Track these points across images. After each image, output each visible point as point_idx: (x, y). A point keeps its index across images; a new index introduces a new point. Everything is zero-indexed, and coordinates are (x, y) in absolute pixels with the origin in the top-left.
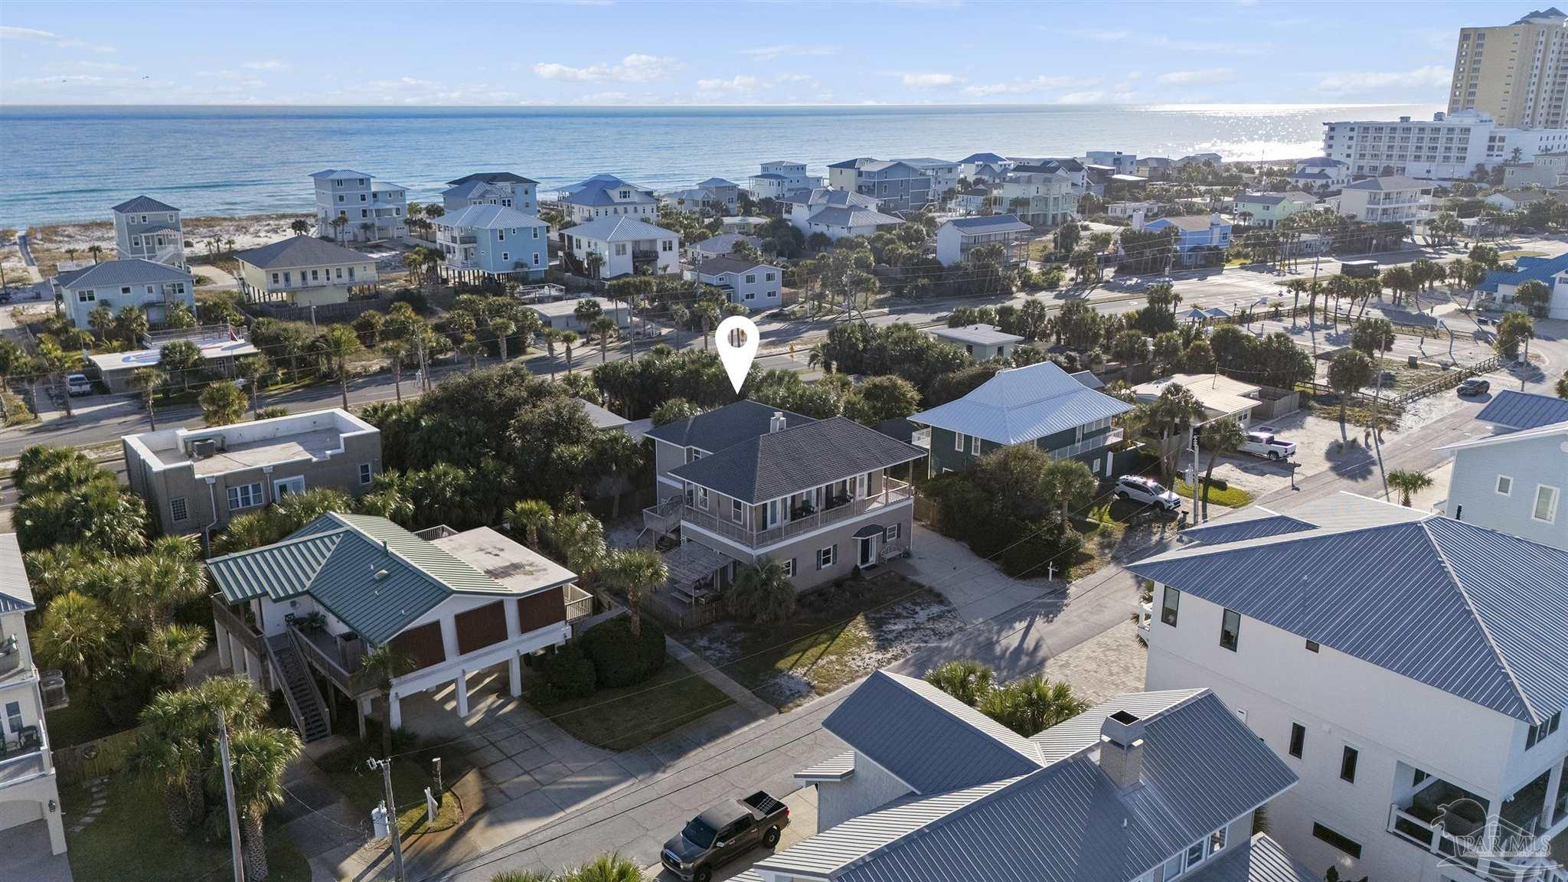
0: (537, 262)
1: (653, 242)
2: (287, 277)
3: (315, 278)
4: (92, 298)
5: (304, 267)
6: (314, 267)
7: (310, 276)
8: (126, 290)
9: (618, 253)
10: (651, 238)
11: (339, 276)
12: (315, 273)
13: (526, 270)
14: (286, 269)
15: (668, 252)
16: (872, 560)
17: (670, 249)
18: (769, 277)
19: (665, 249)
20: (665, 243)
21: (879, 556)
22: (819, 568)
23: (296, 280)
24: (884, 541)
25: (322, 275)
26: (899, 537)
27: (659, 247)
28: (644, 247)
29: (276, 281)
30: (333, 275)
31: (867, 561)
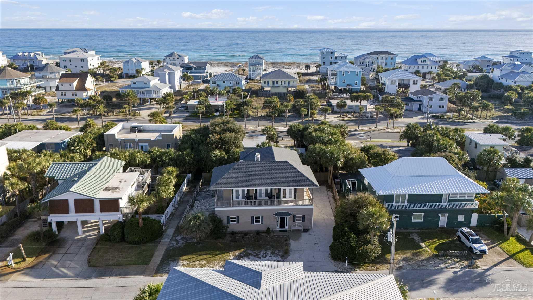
0: (356, 84)
1: (409, 80)
2: (268, 83)
3: (277, 84)
4: (215, 84)
5: (274, 80)
6: (277, 80)
7: (275, 83)
8: (224, 82)
9: (392, 84)
10: (409, 79)
11: (285, 84)
12: (277, 82)
13: (351, 87)
14: (268, 80)
15: (415, 85)
16: (287, 228)
17: (416, 84)
18: (441, 99)
19: (414, 84)
20: (414, 81)
21: (290, 227)
22: (253, 223)
23: (271, 83)
24: (294, 221)
25: (279, 83)
26: (304, 221)
27: (411, 83)
28: (405, 82)
29: (265, 83)
30: (283, 83)
31: (284, 227)
